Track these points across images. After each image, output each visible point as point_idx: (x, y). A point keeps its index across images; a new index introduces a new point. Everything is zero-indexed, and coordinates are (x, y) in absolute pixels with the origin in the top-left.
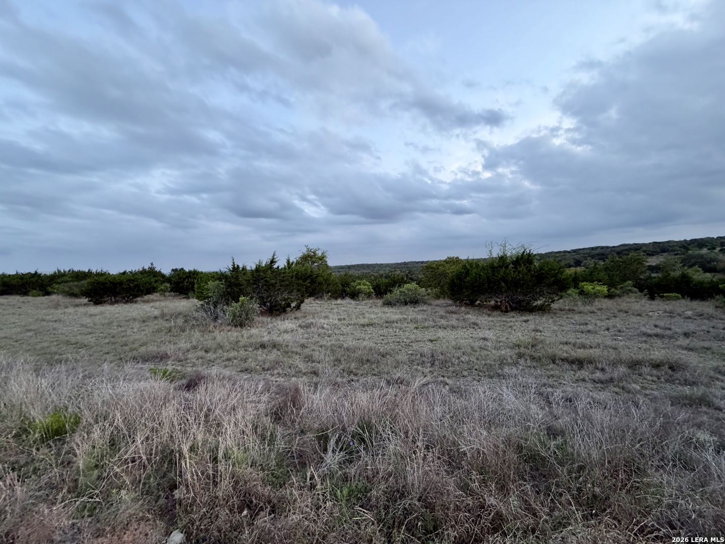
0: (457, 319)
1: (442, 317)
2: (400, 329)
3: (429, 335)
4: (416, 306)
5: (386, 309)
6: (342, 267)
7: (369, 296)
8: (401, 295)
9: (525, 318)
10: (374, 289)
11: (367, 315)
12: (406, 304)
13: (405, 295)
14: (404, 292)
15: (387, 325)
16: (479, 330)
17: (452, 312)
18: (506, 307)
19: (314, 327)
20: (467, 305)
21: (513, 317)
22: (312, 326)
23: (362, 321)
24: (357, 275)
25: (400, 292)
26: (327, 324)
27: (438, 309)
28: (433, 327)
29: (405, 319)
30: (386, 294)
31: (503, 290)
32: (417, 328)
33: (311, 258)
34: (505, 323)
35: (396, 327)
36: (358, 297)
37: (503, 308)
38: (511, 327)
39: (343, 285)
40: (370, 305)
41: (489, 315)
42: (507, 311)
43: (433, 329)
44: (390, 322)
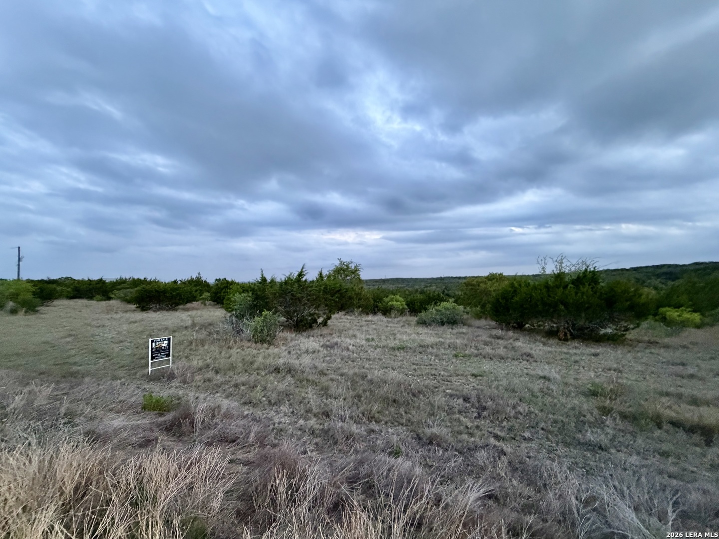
0: (505, 347)
1: (486, 344)
2: (436, 356)
3: (472, 367)
4: (454, 327)
5: (421, 330)
6: (376, 281)
7: (402, 312)
8: (437, 314)
9: (593, 351)
10: (408, 305)
11: (398, 336)
12: (443, 324)
13: (442, 314)
14: (440, 311)
15: (421, 349)
16: (535, 364)
17: (499, 338)
18: (566, 334)
19: (338, 348)
20: (514, 328)
21: (576, 348)
22: (336, 346)
23: (392, 343)
24: (391, 289)
25: (437, 310)
26: (353, 345)
27: (480, 332)
28: (476, 356)
29: (442, 343)
30: (421, 312)
31: (562, 313)
32: (456, 356)
33: (344, 271)
34: (567, 356)
35: (431, 354)
36: (390, 314)
37: (562, 335)
38: (576, 362)
39: (375, 301)
40: (402, 324)
41: (544, 344)
42: (566, 340)
43: (476, 359)
44: (424, 347)
